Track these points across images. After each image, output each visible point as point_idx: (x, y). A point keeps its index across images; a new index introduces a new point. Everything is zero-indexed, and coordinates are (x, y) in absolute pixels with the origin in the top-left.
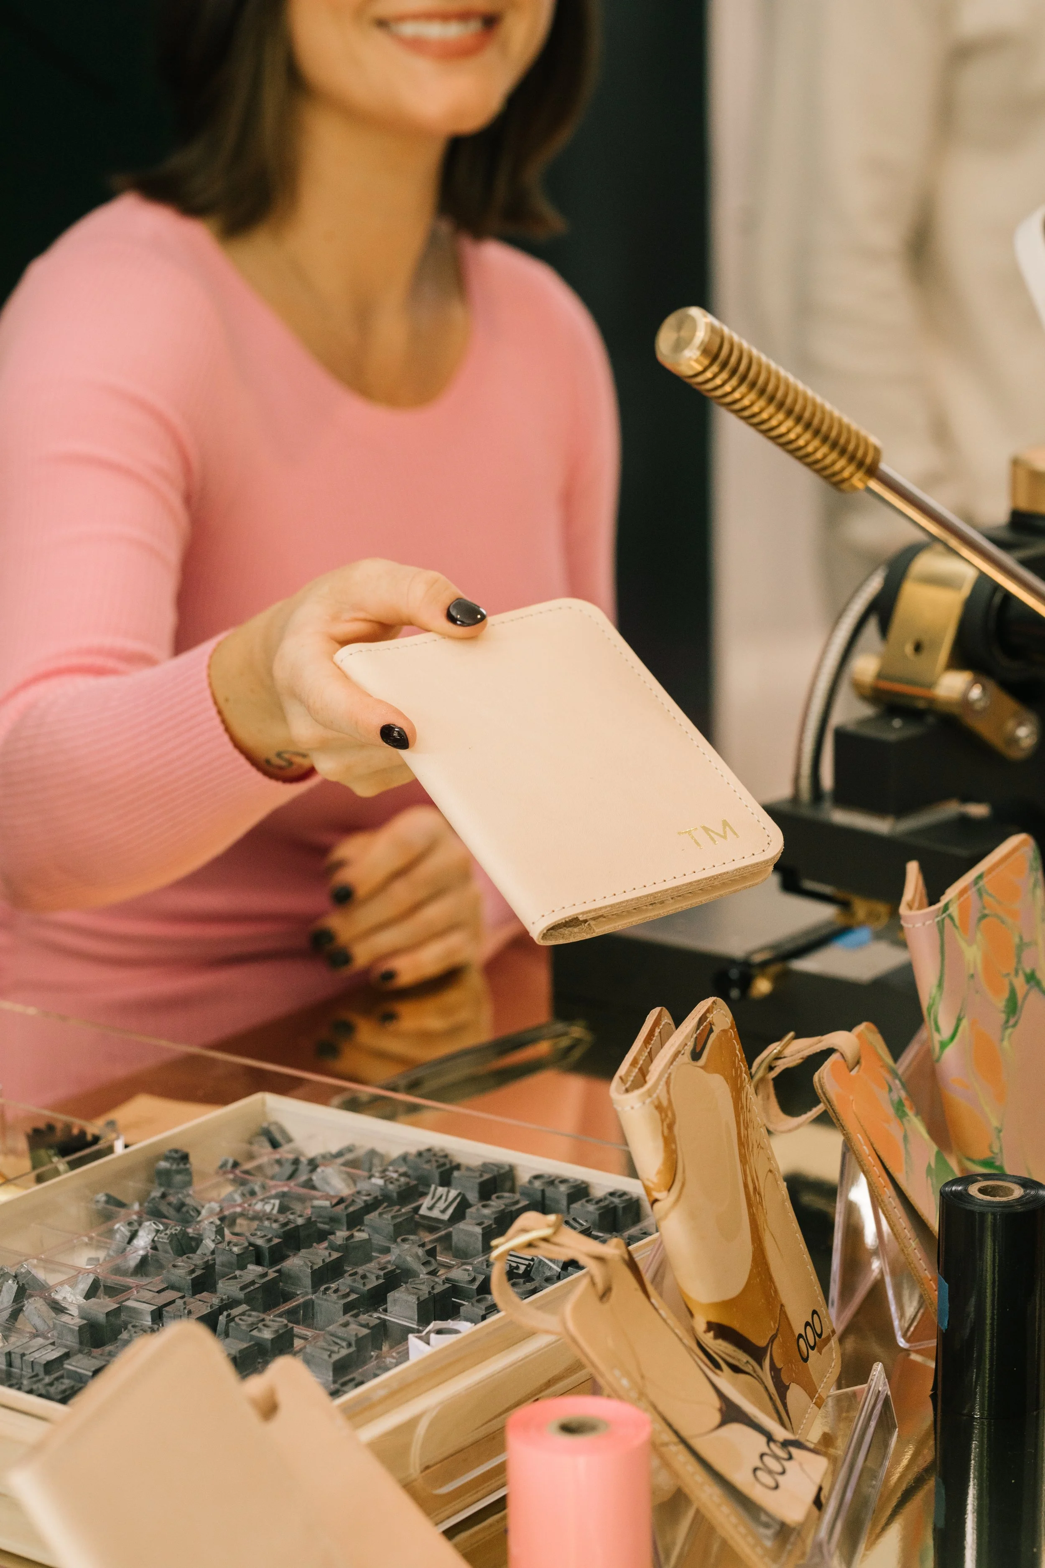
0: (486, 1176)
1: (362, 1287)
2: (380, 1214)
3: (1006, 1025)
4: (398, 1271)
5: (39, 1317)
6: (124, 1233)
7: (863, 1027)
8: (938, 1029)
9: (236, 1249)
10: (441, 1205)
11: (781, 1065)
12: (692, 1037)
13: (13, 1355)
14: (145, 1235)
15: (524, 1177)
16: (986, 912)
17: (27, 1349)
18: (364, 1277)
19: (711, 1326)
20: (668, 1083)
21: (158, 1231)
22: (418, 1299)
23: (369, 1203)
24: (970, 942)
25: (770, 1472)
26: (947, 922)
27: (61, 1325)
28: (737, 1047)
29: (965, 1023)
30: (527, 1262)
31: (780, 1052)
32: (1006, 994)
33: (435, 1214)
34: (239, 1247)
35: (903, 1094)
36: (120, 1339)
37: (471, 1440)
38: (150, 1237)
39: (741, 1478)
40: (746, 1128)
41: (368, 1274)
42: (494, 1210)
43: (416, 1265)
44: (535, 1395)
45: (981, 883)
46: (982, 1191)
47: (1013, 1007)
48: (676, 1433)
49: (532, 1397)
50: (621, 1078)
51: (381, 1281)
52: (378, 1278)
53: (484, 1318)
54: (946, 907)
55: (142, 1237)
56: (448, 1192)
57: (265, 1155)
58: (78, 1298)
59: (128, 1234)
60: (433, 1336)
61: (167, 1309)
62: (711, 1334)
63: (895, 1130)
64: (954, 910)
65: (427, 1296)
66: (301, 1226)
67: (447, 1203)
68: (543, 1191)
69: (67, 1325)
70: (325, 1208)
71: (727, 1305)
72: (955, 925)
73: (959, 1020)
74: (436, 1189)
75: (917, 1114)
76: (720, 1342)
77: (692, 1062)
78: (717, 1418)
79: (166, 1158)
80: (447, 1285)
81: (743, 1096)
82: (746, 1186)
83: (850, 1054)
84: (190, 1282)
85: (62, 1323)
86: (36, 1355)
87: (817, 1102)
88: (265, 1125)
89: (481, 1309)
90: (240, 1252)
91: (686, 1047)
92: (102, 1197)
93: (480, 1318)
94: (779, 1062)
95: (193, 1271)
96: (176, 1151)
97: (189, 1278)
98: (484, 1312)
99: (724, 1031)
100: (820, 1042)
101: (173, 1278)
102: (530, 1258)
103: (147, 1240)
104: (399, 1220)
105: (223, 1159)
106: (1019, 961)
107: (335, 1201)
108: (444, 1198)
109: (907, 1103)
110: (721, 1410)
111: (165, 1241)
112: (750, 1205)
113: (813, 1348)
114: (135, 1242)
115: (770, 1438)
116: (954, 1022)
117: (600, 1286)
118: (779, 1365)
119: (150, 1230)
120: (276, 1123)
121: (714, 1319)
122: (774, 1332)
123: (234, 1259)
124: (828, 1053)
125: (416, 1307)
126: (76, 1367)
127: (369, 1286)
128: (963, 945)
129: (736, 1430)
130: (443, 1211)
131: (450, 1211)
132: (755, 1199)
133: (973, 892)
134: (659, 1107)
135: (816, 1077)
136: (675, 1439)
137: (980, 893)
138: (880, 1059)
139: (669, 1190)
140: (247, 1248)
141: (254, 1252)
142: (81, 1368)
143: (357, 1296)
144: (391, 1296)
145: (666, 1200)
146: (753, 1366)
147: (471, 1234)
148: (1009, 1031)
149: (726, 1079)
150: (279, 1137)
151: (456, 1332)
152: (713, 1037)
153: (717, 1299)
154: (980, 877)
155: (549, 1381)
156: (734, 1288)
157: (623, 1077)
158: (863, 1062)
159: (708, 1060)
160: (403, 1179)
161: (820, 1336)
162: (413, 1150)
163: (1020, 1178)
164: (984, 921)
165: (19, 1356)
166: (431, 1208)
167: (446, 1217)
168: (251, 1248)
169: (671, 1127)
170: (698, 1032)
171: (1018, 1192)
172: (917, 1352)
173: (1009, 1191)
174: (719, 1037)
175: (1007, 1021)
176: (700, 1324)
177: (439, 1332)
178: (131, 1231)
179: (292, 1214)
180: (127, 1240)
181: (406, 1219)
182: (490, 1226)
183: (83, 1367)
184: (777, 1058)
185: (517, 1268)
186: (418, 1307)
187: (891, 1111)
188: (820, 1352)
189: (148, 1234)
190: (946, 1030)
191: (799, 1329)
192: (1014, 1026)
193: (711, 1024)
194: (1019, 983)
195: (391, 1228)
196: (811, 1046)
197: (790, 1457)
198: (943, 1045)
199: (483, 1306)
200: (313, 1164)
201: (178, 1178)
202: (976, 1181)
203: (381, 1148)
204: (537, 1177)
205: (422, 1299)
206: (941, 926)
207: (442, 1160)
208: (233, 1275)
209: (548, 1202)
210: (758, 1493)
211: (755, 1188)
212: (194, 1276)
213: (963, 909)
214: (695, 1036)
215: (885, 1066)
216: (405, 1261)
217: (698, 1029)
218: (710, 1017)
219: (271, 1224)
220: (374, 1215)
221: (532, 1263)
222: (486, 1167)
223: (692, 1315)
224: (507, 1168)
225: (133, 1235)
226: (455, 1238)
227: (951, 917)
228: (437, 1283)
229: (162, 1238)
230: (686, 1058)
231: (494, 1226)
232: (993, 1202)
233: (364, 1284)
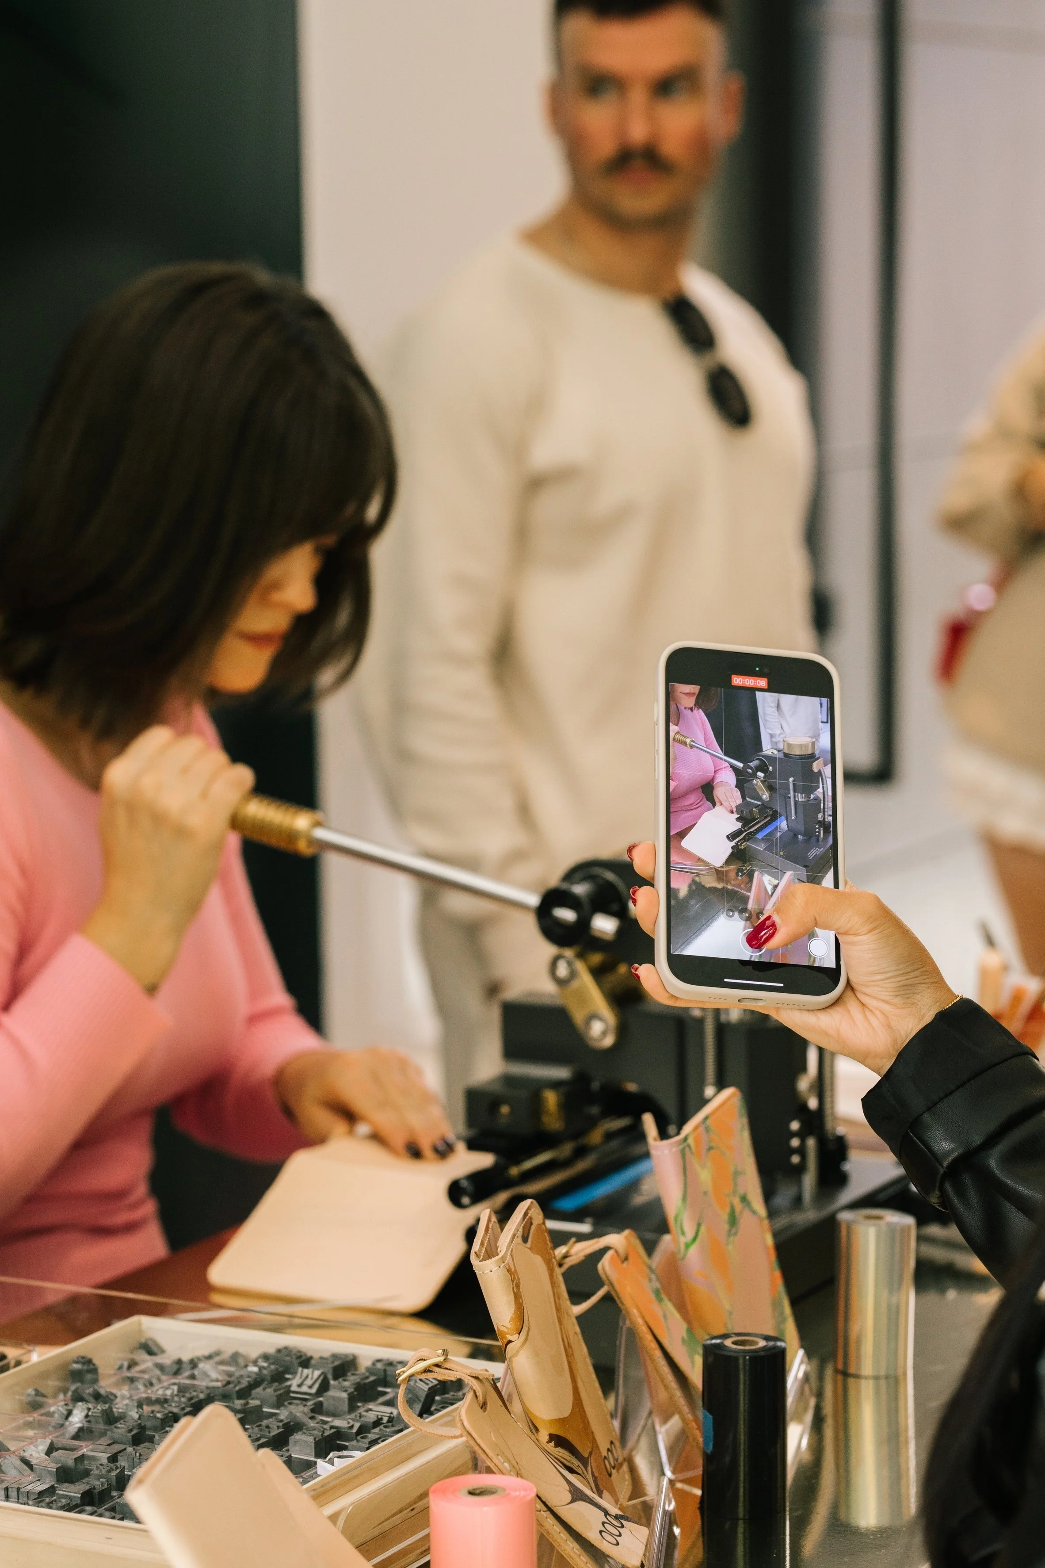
0: (337, 1363)
1: (268, 1434)
2: (264, 1389)
3: (729, 1234)
4: (292, 1423)
5: (15, 1468)
6: (62, 1413)
7: (627, 1232)
8: (683, 1233)
9: (159, 1415)
10: (309, 1382)
11: (569, 1262)
12: (521, 1226)
13: (10, 1489)
14: (79, 1412)
15: (365, 1363)
16: (712, 1144)
17: (21, 1484)
18: (268, 1427)
19: (552, 1437)
20: (512, 1255)
21: (89, 1409)
22: (315, 1439)
23: (252, 1382)
24: (703, 1166)
25: (611, 1534)
26: (687, 1149)
27: (41, 1469)
28: (548, 1238)
29: (703, 1229)
30: (388, 1415)
31: (568, 1252)
32: (728, 1210)
33: (304, 1389)
34: (162, 1413)
35: (658, 1285)
36: (93, 1474)
37: (371, 1536)
38: (84, 1414)
39: (592, 1536)
40: (559, 1299)
41: (270, 1425)
42: (352, 1382)
43: (305, 1420)
44: (411, 1506)
45: (709, 1122)
46: (735, 1343)
47: (733, 1220)
48: (544, 1503)
49: (408, 1507)
50: (476, 1253)
51: (281, 1430)
52: (278, 1427)
53: (368, 1449)
54: (685, 1139)
55: (76, 1414)
56: (313, 1372)
57: (147, 1362)
58: (41, 1455)
59: (65, 1412)
60: (336, 1460)
61: (121, 1454)
62: (553, 1443)
63: (656, 1308)
64: (691, 1141)
65: (320, 1437)
66: (204, 1400)
67: (313, 1380)
68: (385, 1371)
69: (46, 1468)
70: (218, 1388)
71: (562, 1421)
72: (691, 1153)
73: (699, 1225)
74: (302, 1371)
75: (670, 1300)
76: (559, 1449)
77: (523, 1244)
78: (569, 1497)
79: (76, 1362)
80: (333, 1430)
81: (555, 1274)
82: (563, 1341)
83: (621, 1250)
84: (130, 1438)
85: (42, 1468)
86: (29, 1488)
87: (601, 1284)
88: (143, 1340)
89: (365, 1443)
90: (163, 1417)
91: (518, 1232)
92: (31, 1391)
93: (365, 1449)
94: (567, 1260)
95: (130, 1431)
96: (83, 1358)
97: (130, 1435)
98: (368, 1446)
99: (539, 1224)
100: (597, 1243)
101: (116, 1436)
102: (390, 1412)
103: (80, 1416)
104: (281, 1392)
105: (119, 1363)
106: (736, 1186)
107: (224, 1383)
108: (310, 1376)
109: (661, 1291)
110: (570, 1491)
111: (98, 1415)
112: (567, 1355)
113: (614, 1468)
114: (70, 1419)
115: (606, 1513)
116: (695, 1228)
117: (481, 1398)
118: (597, 1475)
119: (83, 1409)
120: (151, 1339)
121: (554, 1431)
122: (590, 1450)
123: (158, 1423)
124: (606, 1249)
125: (313, 1445)
126: (65, 1491)
127: (272, 1434)
128: (698, 1168)
129: (581, 1505)
130: (310, 1387)
131: (316, 1386)
132: (569, 1350)
133: (702, 1128)
134: (509, 1270)
135: (600, 1266)
136: (545, 1509)
137: (707, 1129)
138: (640, 1257)
139: (519, 1334)
140: (167, 1414)
141: (173, 1418)
142: (71, 1492)
143: (266, 1440)
144: (292, 1439)
145: (517, 1341)
146: (582, 1470)
147: (340, 1399)
148: (732, 1238)
149: (544, 1260)
150: (155, 1349)
151: (352, 1457)
152: (533, 1228)
153: (555, 1416)
154: (706, 1118)
155: (421, 1495)
156: (566, 1412)
157: (478, 1253)
158: (630, 1258)
159: (532, 1243)
160: (273, 1367)
161: (617, 1461)
162: (271, 1350)
163: (762, 1335)
164: (712, 1152)
165: (16, 1490)
166: (300, 1386)
167: (313, 1390)
168: (170, 1415)
169: (518, 1286)
170: (524, 1222)
171: (762, 1343)
172: (682, 1481)
173: (756, 1343)
174: (537, 1229)
175: (730, 1231)
176: (544, 1436)
177: (339, 1457)
178: (67, 1410)
179: (195, 1391)
180: (64, 1417)
181: (285, 1392)
182: (352, 1392)
183: (73, 1491)
184: (565, 1256)
185: (381, 1419)
186: (315, 1445)
187: (653, 1296)
188: (618, 1471)
189: (81, 1412)
190: (690, 1235)
191: (604, 1453)
192: (735, 1234)
193: (531, 1218)
194: (736, 1201)
195: (275, 1399)
196: (589, 1246)
197: (623, 1526)
198: (687, 1246)
199: (367, 1441)
200: (193, 1364)
201: (89, 1377)
202: (731, 1337)
203: (242, 1350)
204: (379, 1361)
205: (317, 1439)
206: (683, 1153)
207: (298, 1354)
208: (165, 1430)
209: (389, 1379)
210: (605, 1546)
211: (568, 1343)
212: (133, 1433)
213: (697, 1141)
214: (523, 1225)
215: (644, 1263)
216: (295, 1417)
217: (524, 1220)
218: (530, 1213)
219: (180, 1398)
220: (259, 1390)
221: (392, 1415)
222: (335, 1356)
223: (537, 1430)
224: (351, 1357)
225: (70, 1413)
226: (325, 1405)
227: (689, 1146)
228: (325, 1429)
229: (95, 1413)
230: (518, 1240)
231: (356, 1393)
232: (745, 1350)
233: (269, 1432)
